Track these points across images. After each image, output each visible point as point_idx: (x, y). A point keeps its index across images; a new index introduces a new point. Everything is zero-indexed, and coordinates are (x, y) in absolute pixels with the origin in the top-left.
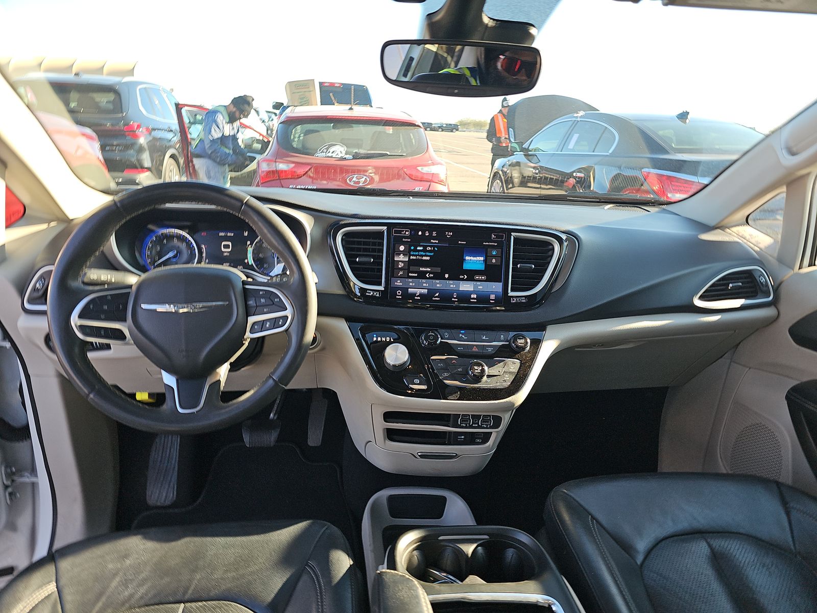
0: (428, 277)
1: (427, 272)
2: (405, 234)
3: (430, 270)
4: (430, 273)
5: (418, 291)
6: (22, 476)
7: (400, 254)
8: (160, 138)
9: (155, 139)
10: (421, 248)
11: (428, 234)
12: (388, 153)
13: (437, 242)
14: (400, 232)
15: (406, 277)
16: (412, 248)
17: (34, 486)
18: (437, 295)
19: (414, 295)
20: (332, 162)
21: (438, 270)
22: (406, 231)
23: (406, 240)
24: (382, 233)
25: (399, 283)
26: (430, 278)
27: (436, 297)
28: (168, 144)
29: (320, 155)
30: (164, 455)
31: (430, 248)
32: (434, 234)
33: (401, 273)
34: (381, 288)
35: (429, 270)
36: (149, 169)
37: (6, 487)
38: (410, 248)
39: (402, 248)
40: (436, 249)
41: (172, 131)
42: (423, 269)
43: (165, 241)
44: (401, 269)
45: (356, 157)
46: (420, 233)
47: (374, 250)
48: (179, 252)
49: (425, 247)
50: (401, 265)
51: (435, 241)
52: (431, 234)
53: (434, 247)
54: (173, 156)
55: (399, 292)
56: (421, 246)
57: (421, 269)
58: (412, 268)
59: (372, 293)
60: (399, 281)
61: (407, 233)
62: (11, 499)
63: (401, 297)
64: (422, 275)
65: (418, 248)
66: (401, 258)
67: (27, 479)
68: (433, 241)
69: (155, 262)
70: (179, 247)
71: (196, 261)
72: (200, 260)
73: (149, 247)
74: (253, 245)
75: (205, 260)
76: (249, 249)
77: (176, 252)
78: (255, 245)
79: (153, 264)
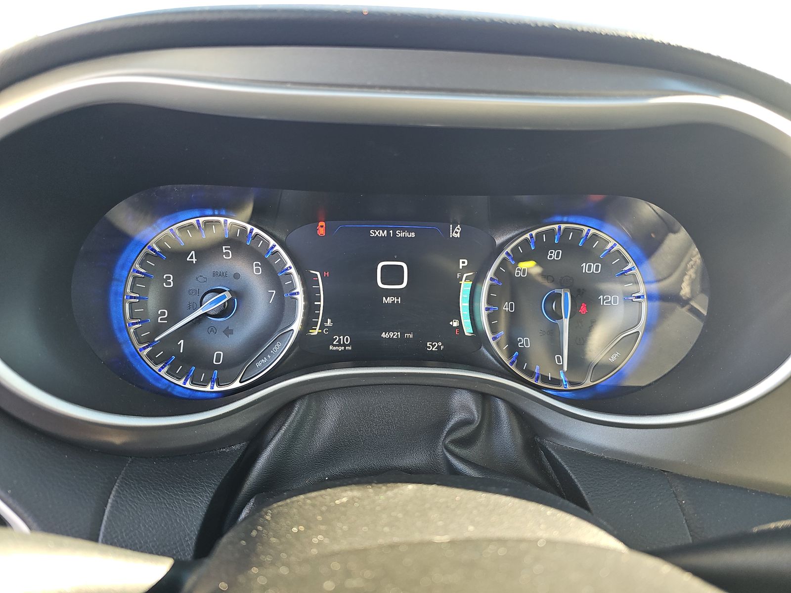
69: (160, 329)
70: (237, 276)
71: (296, 326)
72: (308, 323)
73: (135, 278)
74: (490, 274)
75: (324, 320)
76: (465, 287)
77: (228, 296)
78: (496, 274)
79: (150, 341)
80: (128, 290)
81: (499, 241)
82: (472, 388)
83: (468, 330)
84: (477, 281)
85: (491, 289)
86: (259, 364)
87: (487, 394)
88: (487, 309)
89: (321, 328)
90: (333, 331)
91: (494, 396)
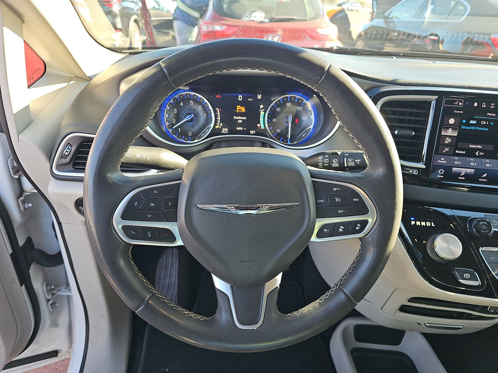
0: (478, 155)
1: (477, 150)
2: (458, 104)
3: (481, 147)
4: (480, 150)
5: (463, 171)
6: (59, 290)
7: (448, 128)
8: (127, 7)
9: (124, 8)
10: (475, 122)
11: (485, 106)
12: (295, 18)
13: (494, 115)
14: (452, 102)
15: (452, 154)
16: (464, 121)
17: (69, 297)
18: (485, 175)
19: (459, 174)
20: (255, 25)
21: (490, 147)
22: (459, 102)
23: (458, 112)
24: (429, 103)
25: (442, 161)
26: (480, 157)
27: (484, 178)
28: (132, 12)
29: (245, 19)
30: (166, 273)
31: (485, 123)
32: (493, 106)
33: (447, 149)
34: (422, 166)
35: (479, 147)
36: (120, 30)
37: (48, 300)
38: (461, 121)
39: (452, 121)
40: (492, 123)
41: (134, 2)
42: (473, 146)
43: (182, 104)
44: (447, 145)
45: (272, 20)
46: (476, 104)
47: (416, 122)
48: (196, 115)
49: (479, 121)
50: (449, 140)
51: (492, 114)
52: (488, 105)
53: (490, 121)
54: (136, 21)
55: (441, 171)
56: (474, 119)
57: (471, 146)
58: (460, 145)
59: (411, 171)
60: (443, 159)
61: (460, 104)
62: (52, 308)
63: (442, 177)
64: (471, 153)
65: (471, 122)
66: (450, 132)
67: (63, 293)
68: (491, 115)
69: (174, 125)
70: (194, 110)
71: (212, 125)
72: (215, 125)
73: (167, 110)
74: (268, 110)
75: (220, 124)
76: (262, 113)
77: (193, 115)
78: (270, 110)
79: (171, 128)
80: (165, 113)
81: (272, 100)
82: (260, 141)
83: (263, 127)
84: (265, 112)
85: (269, 114)
86: (202, 135)
87: (265, 143)
88: (267, 120)
89: (219, 126)
90: (223, 127)
91: (267, 144)
